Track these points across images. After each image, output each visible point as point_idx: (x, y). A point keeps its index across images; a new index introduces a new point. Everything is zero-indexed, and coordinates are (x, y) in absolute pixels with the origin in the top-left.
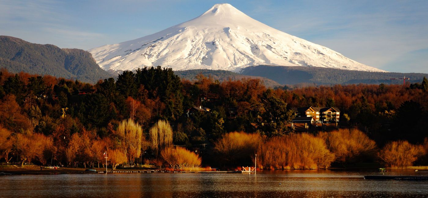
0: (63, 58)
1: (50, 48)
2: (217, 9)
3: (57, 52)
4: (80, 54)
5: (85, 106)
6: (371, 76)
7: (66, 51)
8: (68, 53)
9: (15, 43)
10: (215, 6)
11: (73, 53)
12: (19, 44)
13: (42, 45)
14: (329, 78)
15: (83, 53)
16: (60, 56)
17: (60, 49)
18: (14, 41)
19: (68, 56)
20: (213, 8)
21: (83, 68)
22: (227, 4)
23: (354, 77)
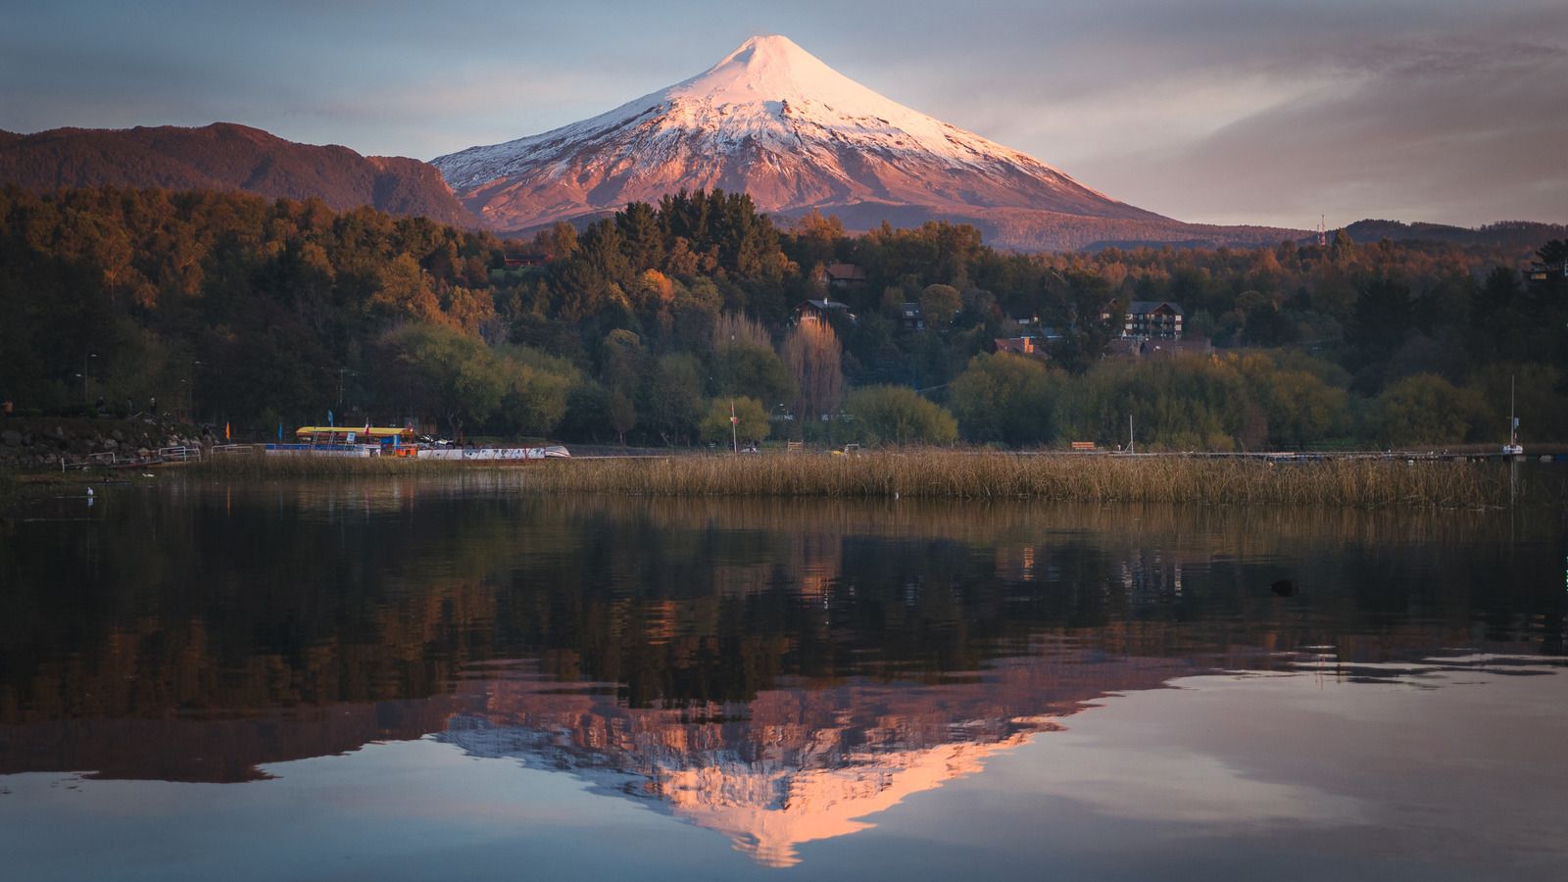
0: (370, 182)
1: (338, 155)
2: (754, 50)
3: (354, 166)
4: (412, 170)
5: (548, 297)
6: (1144, 232)
7: (377, 163)
8: (382, 168)
9: (251, 142)
10: (749, 42)
11: (395, 170)
12: (262, 144)
13: (318, 147)
14: (1039, 237)
15: (419, 169)
16: (363, 176)
17: (363, 158)
18: (250, 137)
19: (381, 176)
20: (743, 48)
21: (420, 208)
22: (780, 37)
23: (1102, 234)
